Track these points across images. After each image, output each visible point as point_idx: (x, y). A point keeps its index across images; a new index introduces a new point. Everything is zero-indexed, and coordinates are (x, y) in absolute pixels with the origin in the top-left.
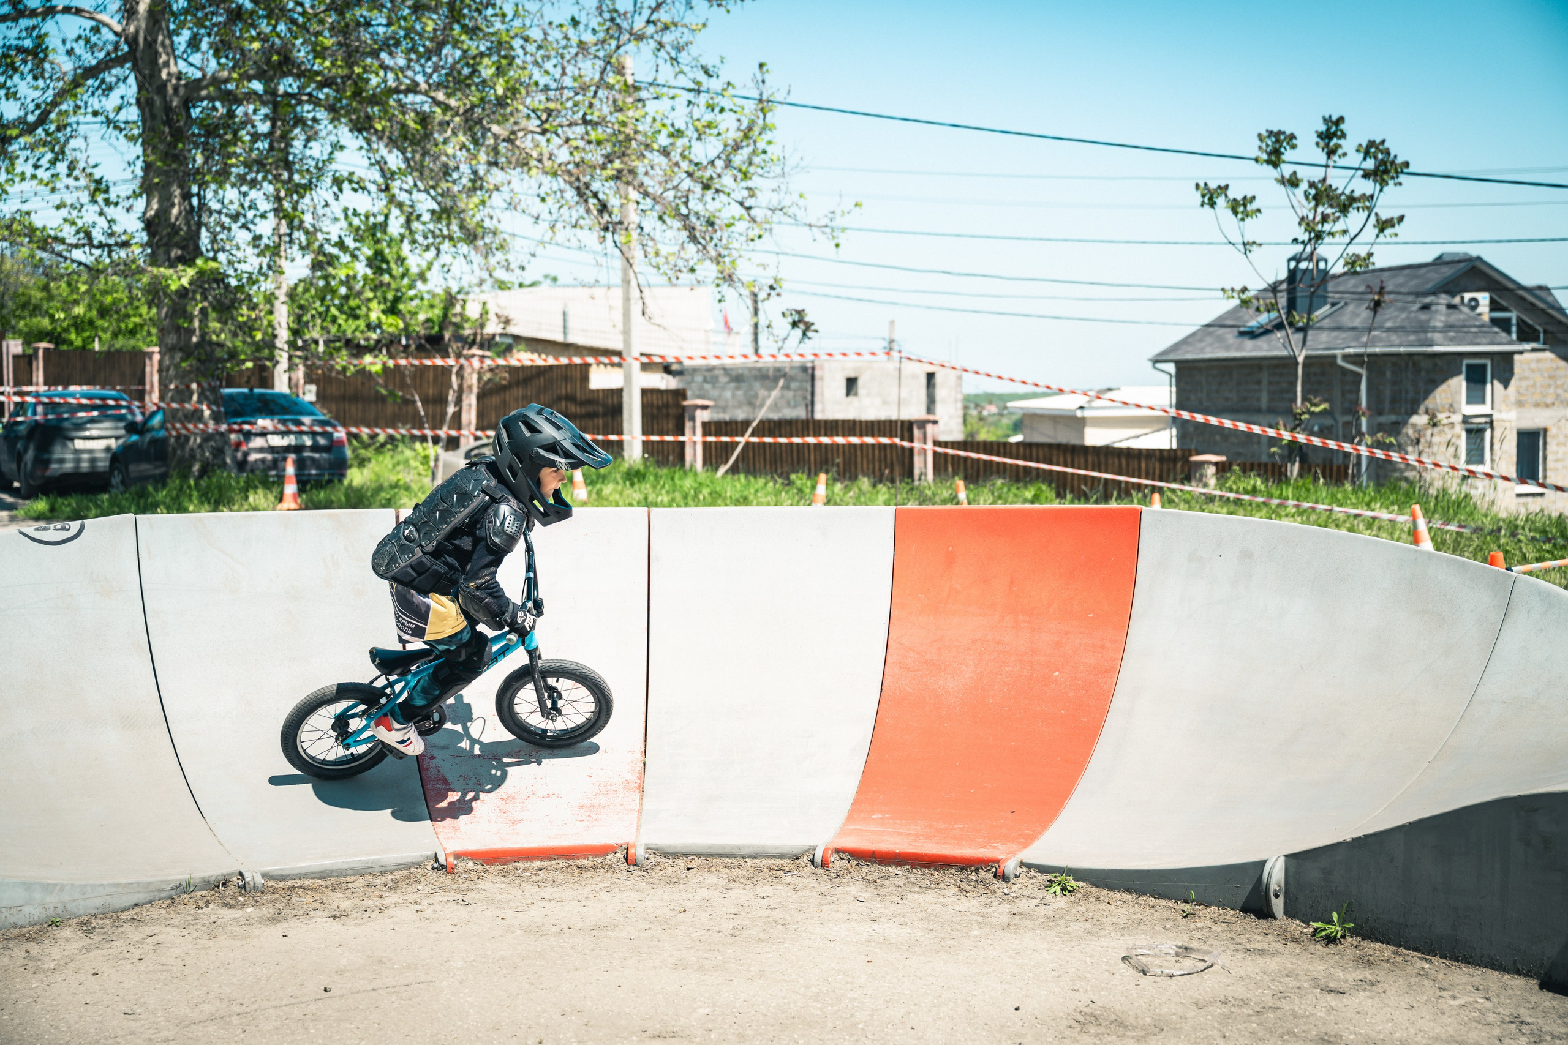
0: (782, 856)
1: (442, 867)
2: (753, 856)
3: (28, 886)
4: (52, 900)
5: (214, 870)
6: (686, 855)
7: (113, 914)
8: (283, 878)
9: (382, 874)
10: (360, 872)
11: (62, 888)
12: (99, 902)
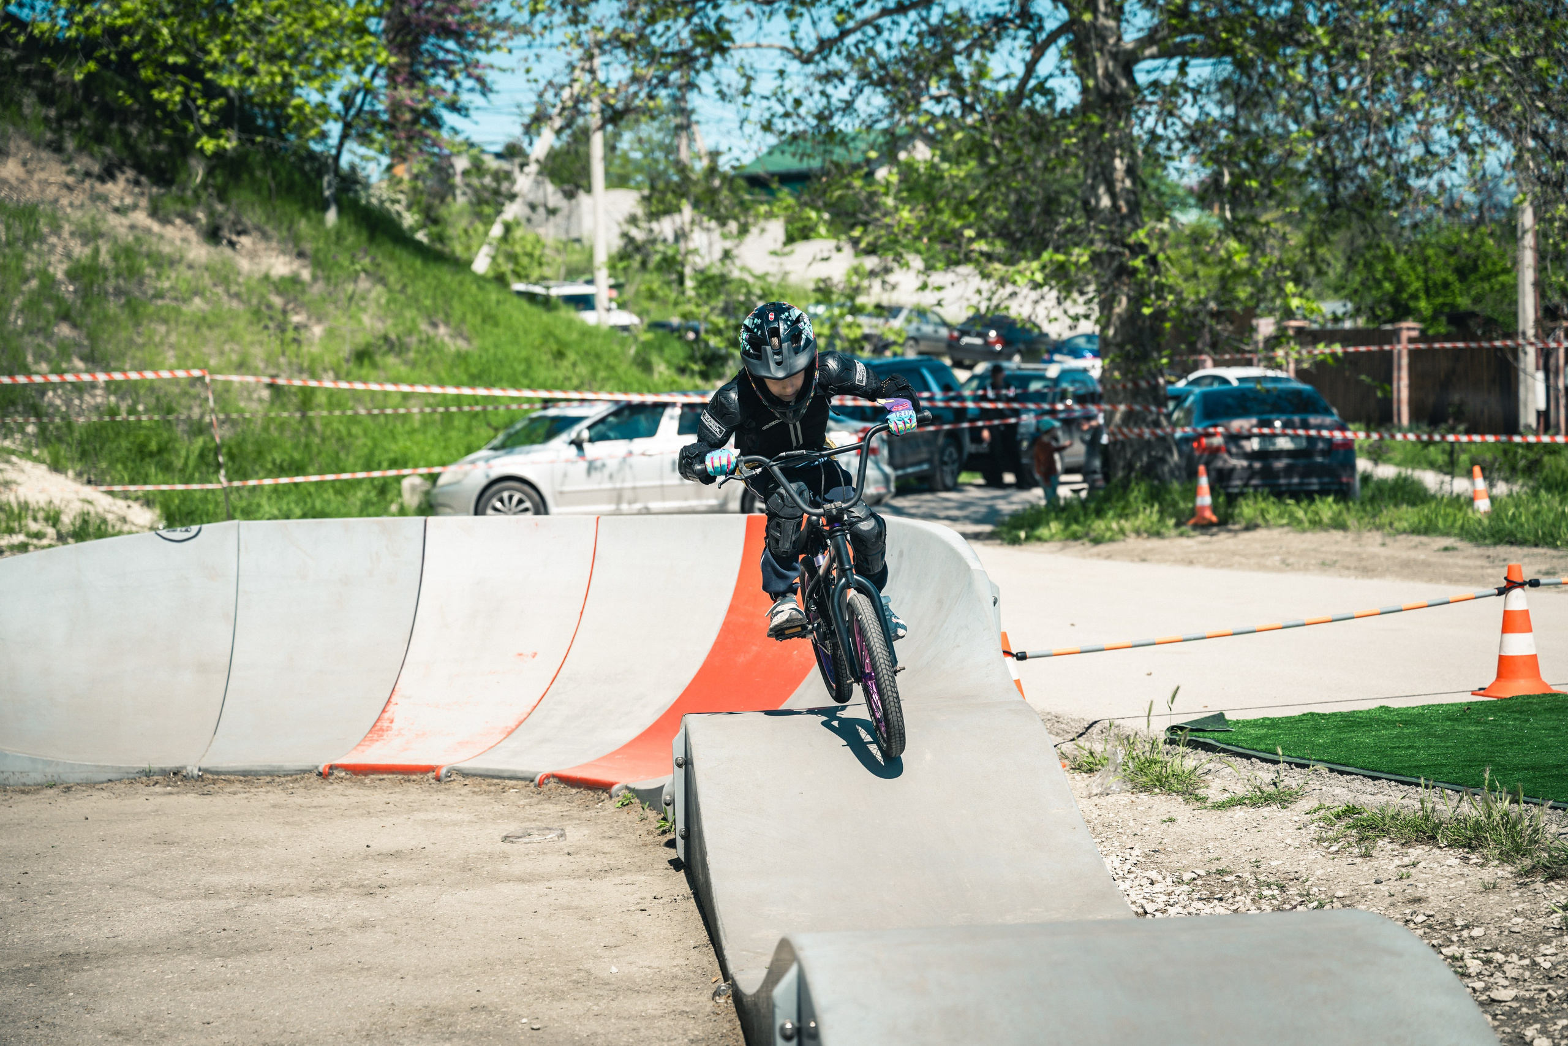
0: (524, 779)
1: (320, 774)
2: (510, 778)
3: (34, 761)
4: (50, 771)
5: (170, 764)
6: (474, 775)
7: (91, 785)
8: (218, 773)
9: (285, 775)
10: (268, 773)
11: (58, 764)
12: (83, 776)
